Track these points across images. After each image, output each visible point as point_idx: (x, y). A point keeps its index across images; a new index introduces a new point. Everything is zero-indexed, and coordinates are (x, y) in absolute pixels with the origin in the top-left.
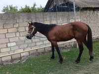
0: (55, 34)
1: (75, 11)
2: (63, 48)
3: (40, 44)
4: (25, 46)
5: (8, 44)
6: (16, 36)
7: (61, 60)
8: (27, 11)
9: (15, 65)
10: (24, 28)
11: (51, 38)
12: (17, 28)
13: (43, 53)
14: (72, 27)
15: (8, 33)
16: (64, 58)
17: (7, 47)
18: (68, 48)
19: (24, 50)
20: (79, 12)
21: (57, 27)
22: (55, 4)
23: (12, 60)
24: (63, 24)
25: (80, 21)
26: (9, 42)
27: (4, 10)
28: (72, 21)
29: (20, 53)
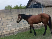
1: (42, 8)
2: (36, 27)
3: (24, 25)
4: (16, 26)
5: (7, 25)
6: (11, 21)
8: (17, 8)
11: (30, 22)
12: (12, 17)
15: (7, 19)
16: (37, 33)
17: (7, 27)
18: (39, 27)
19: (16, 28)
20: (44, 8)
22: (32, 4)
24: (36, 15)
26: (8, 24)
27: (5, 8)
28: (41, 13)
29: (14, 30)
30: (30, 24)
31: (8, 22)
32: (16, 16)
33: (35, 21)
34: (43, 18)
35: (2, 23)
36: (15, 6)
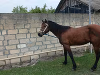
0: (69, 37)
2: (76, 52)
3: (51, 47)
4: (36, 48)
5: (18, 45)
6: (27, 38)
7: (75, 67)
9: (24, 68)
10: (35, 29)
12: (28, 29)
13: (53, 57)
14: (88, 30)
15: (18, 33)
16: (78, 64)
17: (17, 48)
19: (34, 52)
21: (71, 29)
22: (67, 5)
23: (21, 63)
24: (76, 27)
25: (94, 24)
26: (20, 44)
28: (86, 24)
29: (30, 56)
30: (65, 45)
31: (19, 39)
32: (37, 28)
33: (75, 39)
34: (93, 35)
35: (8, 41)
36: (34, 8)
